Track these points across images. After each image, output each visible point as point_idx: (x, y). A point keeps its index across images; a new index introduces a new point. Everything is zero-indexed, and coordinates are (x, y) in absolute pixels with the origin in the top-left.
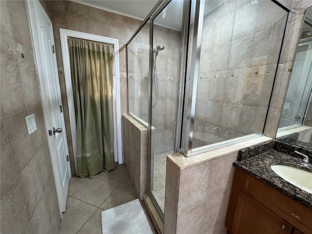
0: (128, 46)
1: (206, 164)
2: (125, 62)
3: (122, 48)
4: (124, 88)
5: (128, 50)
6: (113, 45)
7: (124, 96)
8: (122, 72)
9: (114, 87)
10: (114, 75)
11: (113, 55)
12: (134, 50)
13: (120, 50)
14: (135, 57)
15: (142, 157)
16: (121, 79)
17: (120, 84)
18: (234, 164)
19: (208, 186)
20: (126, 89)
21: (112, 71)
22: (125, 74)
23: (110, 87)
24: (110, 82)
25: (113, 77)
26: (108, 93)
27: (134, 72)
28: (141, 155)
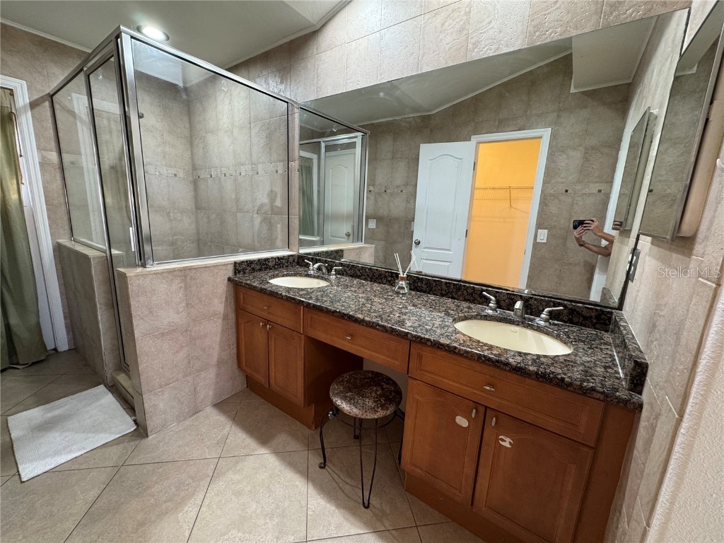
0: (54, 98)
1: (176, 273)
2: (51, 132)
3: (37, 100)
4: (55, 185)
5: (57, 107)
6: (12, 90)
7: (55, 202)
8: (45, 150)
9: (25, 180)
10: (21, 156)
11: (14, 111)
12: (73, 108)
13: (33, 105)
14: (78, 122)
15: (100, 304)
16: (42, 164)
17: (43, 175)
18: (229, 279)
19: (187, 305)
20: (60, 187)
21: (12, 145)
22: (54, 156)
23: (11, 179)
24: (11, 170)
25: (20, 159)
26: (7, 193)
27: (80, 154)
28: (97, 300)
